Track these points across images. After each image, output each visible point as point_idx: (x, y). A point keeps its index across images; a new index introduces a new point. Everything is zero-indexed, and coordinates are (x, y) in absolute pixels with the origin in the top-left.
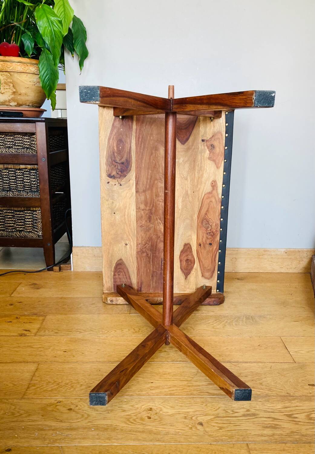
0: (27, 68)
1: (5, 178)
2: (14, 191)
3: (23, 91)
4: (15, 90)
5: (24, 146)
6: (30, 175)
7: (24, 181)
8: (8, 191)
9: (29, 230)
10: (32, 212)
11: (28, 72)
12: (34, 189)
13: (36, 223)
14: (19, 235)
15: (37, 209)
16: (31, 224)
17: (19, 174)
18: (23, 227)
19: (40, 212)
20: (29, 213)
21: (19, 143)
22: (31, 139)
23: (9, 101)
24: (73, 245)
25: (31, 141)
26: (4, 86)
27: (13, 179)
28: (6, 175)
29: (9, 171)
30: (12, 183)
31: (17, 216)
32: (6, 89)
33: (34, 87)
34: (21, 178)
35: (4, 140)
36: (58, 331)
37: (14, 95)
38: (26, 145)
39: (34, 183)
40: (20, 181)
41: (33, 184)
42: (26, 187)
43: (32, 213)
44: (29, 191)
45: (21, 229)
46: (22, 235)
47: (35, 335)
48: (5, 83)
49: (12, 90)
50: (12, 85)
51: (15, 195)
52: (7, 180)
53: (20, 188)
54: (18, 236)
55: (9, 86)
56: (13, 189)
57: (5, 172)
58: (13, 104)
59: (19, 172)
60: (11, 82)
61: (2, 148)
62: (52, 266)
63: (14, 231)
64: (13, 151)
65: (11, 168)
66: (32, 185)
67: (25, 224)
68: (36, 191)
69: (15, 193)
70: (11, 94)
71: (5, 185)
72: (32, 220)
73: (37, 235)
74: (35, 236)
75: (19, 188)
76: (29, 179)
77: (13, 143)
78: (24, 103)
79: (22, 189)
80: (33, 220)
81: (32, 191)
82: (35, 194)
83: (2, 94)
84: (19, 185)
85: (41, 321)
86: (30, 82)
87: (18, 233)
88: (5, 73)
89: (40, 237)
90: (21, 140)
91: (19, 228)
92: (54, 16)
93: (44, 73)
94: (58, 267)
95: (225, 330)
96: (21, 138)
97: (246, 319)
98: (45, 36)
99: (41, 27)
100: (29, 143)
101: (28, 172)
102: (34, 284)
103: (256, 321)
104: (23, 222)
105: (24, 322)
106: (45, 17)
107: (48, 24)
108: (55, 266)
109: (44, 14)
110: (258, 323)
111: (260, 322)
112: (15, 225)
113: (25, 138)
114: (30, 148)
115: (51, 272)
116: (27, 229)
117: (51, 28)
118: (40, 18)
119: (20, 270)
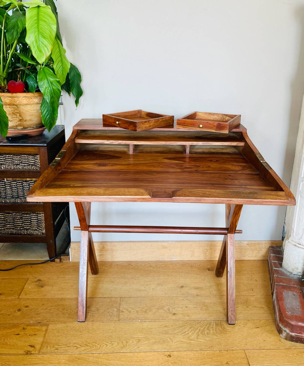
0: (31, 100)
1: (14, 188)
2: (22, 198)
3: (28, 118)
4: (21, 118)
5: (29, 163)
8: (16, 198)
9: (34, 229)
10: (37, 214)
11: (32, 103)
13: (40, 223)
14: (26, 233)
15: (41, 212)
16: (37, 224)
17: (26, 185)
18: (30, 226)
19: (43, 214)
20: (35, 215)
21: (25, 161)
22: (35, 157)
23: (17, 126)
24: (71, 241)
25: (35, 160)
26: (12, 116)
27: (20, 189)
28: (14, 186)
29: (17, 183)
30: (20, 192)
31: (24, 218)
32: (14, 118)
33: (37, 114)
34: (27, 188)
35: (12, 159)
36: (58, 347)
37: (21, 122)
38: (31, 162)
40: (26, 190)
43: (37, 215)
45: (28, 228)
46: (29, 232)
47: (39, 353)
48: (12, 114)
49: (19, 118)
50: (19, 114)
51: (22, 202)
52: (15, 190)
54: (25, 233)
55: (16, 115)
56: (21, 197)
57: (14, 184)
58: (20, 128)
59: (25, 183)
60: (17, 113)
61: (11, 165)
62: (53, 258)
63: (22, 229)
64: (20, 167)
65: (18, 180)
67: (31, 224)
69: (22, 200)
70: (18, 121)
71: (14, 194)
72: (37, 220)
74: (40, 234)
77: (20, 161)
78: (29, 127)
83: (11, 121)
84: (26, 193)
85: (44, 333)
86: (34, 110)
87: (25, 231)
88: (12, 106)
89: (44, 234)
90: (27, 159)
91: (26, 227)
92: (53, 77)
93: (45, 114)
94: (59, 259)
95: (198, 341)
96: (27, 157)
97: (216, 326)
98: (46, 95)
99: (42, 87)
100: (33, 161)
101: (33, 183)
102: (39, 280)
103: (224, 328)
104: (29, 223)
105: (30, 335)
106: (46, 79)
107: (48, 85)
108: (57, 258)
109: (45, 77)
110: (226, 331)
111: (228, 329)
112: (23, 224)
113: (30, 157)
114: (34, 165)
115: (53, 263)
116: (33, 228)
117: (51, 88)
118: (41, 80)
119: (27, 260)
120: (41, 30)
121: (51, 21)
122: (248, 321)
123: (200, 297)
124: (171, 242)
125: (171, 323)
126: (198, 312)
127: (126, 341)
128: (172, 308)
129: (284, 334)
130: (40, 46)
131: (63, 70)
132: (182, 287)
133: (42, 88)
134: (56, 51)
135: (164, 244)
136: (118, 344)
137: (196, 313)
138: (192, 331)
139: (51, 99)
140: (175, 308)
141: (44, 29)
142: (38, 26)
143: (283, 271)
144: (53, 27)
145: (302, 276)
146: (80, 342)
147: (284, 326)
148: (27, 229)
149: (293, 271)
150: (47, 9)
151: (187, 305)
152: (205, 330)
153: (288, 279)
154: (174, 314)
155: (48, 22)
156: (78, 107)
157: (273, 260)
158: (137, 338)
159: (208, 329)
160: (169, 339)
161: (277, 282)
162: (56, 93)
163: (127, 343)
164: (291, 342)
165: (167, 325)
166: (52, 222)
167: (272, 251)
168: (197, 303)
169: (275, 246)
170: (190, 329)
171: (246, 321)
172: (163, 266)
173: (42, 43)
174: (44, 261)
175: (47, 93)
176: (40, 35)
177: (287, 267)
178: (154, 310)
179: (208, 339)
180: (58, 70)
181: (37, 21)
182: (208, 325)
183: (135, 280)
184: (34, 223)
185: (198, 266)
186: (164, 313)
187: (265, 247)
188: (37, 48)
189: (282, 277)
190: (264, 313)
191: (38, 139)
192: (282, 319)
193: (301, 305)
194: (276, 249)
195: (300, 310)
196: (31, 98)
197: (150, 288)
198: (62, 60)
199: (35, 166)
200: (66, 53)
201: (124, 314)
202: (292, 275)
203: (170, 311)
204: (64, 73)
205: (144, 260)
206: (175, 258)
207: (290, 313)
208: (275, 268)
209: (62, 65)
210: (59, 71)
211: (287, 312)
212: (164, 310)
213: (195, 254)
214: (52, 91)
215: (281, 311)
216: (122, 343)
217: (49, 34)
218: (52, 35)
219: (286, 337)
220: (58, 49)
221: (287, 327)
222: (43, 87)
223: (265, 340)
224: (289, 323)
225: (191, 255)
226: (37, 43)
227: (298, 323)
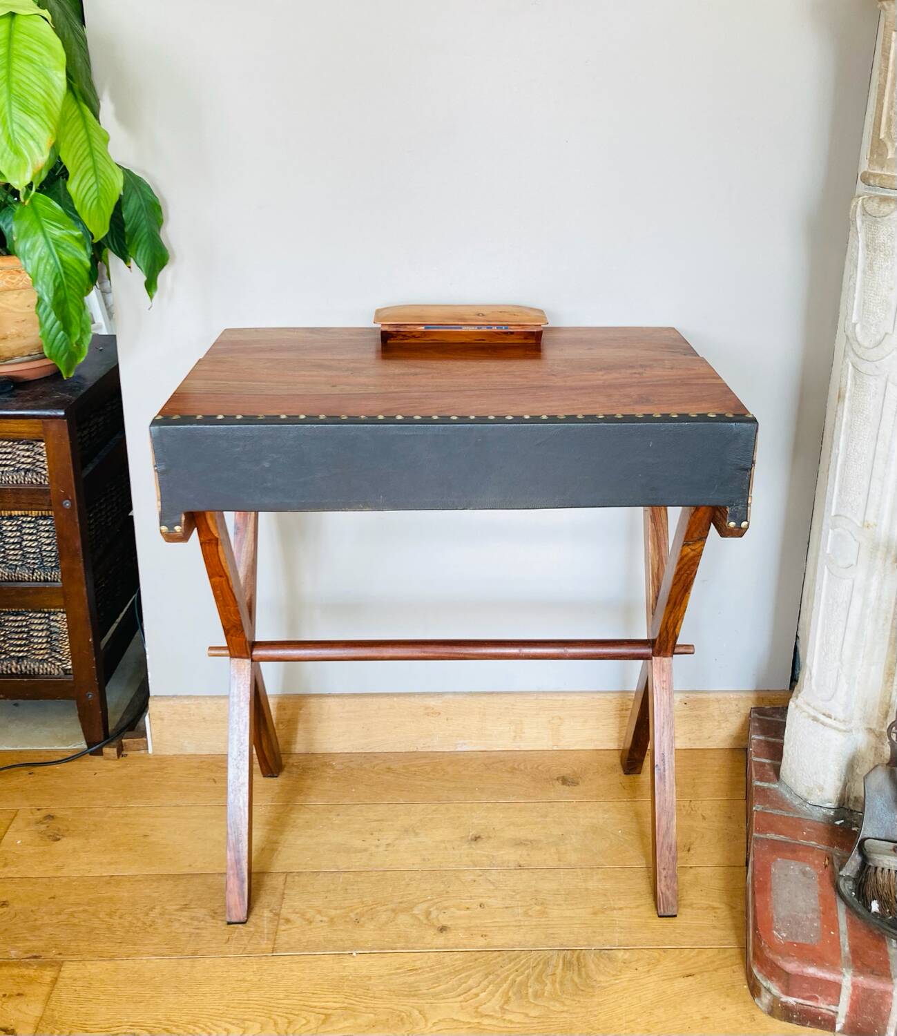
3: (11, 330)
6: (38, 529)
7: (24, 543)
9: (40, 658)
10: (47, 615)
12: (50, 562)
13: (55, 640)
14: (16, 669)
15: (58, 610)
16: (47, 642)
17: (10, 528)
18: (26, 649)
19: (65, 615)
20: (40, 618)
21: (5, 459)
22: (34, 448)
24: (152, 694)
25: (35, 455)
31: (10, 624)
34: (15, 537)
38: (23, 463)
39: (49, 548)
40: (13, 543)
41: (45, 550)
42: (29, 558)
43: (48, 618)
44: (36, 566)
45: (21, 654)
46: (23, 668)
53: (15, 560)
54: (14, 671)
59: (9, 523)
62: (98, 746)
63: (5, 658)
66: (44, 554)
67: (30, 643)
68: (54, 567)
72: (49, 633)
73: (60, 669)
74: (56, 671)
75: (11, 560)
76: (36, 540)
79: (20, 563)
80: (51, 634)
81: (44, 566)
82: (51, 574)
84: (12, 552)
85: (48, 987)
86: (28, 306)
87: (14, 663)
89: (70, 674)
90: (10, 453)
91: (15, 651)
92: (61, 226)
93: (52, 328)
94: (114, 747)
95: (505, 1020)
96: (10, 447)
97: (563, 969)
98: (40, 282)
99: (29, 258)
100: (29, 460)
101: (33, 522)
102: (49, 816)
103: (588, 976)
104: (26, 639)
105: (4, 995)
106: (40, 233)
107: (46, 250)
108: (107, 744)
109: (36, 225)
110: (593, 987)
111: (598, 980)
112: (6, 644)
113: (20, 448)
114: (33, 470)
115: (97, 758)
116: (38, 655)
117: (55, 259)
118: (26, 235)
119: (21, 751)
120: (17, 89)
121: (48, 60)
122: (662, 953)
123: (527, 871)
124: (451, 696)
125: (429, 959)
126: (515, 924)
127: (286, 1018)
128: (437, 909)
129: (766, 999)
130: (16, 136)
131: (98, 198)
132: (476, 839)
133: (28, 261)
134: (76, 141)
135: (432, 702)
136: (262, 1029)
137: (509, 926)
138: (491, 987)
139: (56, 293)
140: (446, 908)
141: (27, 84)
142: (9, 74)
143: (782, 794)
144: (56, 79)
145: (835, 811)
146: (148, 1021)
147: (765, 975)
148: (19, 658)
149: (808, 794)
150: (38, 21)
151: (481, 900)
152: (529, 984)
153: (792, 817)
154: (443, 929)
155: (38, 63)
156: (153, 300)
157: (757, 756)
158: (322, 1011)
159: (539, 980)
160: (416, 1013)
161: (759, 832)
162: (72, 274)
163: (288, 1027)
164: (783, 1023)
165: (418, 964)
166: (90, 640)
167: (757, 725)
168: (514, 891)
169: (767, 707)
170: (485, 979)
171: (656, 954)
172: (428, 768)
173: (22, 128)
174: (70, 755)
175: (44, 275)
176: (13, 103)
177: (793, 781)
178: (384, 917)
179: (533, 1013)
180: (85, 196)
181: (5, 61)
182: (540, 966)
183: (338, 815)
184: (40, 638)
185: (532, 768)
186: (413, 925)
187: (738, 712)
188: (8, 143)
189: (775, 812)
190: (715, 927)
191: (44, 394)
192: (759, 953)
193: (821, 908)
194: (771, 716)
195: (815, 925)
196: (17, 271)
197: (377, 842)
198: (95, 168)
199: (34, 474)
200: (110, 142)
201: (290, 929)
202: (808, 806)
203: (431, 917)
204: (102, 204)
205: (371, 749)
206: (465, 744)
207: (785, 935)
208: (758, 783)
209: (96, 181)
210: (85, 202)
211: (777, 931)
212: (415, 917)
213: (524, 733)
214: (60, 266)
215: (758, 930)
216: (276, 1024)
217: (43, 97)
218: (52, 103)
219: (772, 1007)
220: (83, 132)
221: (773, 978)
222: (31, 256)
223: (707, 1016)
224: (779, 967)
225: (513, 734)
226: (6, 128)
227: (804, 967)
